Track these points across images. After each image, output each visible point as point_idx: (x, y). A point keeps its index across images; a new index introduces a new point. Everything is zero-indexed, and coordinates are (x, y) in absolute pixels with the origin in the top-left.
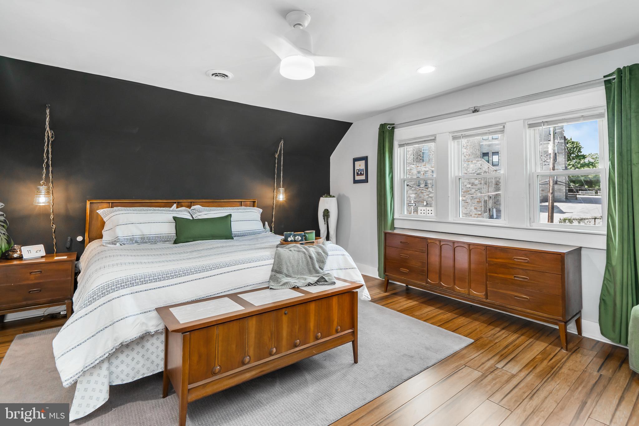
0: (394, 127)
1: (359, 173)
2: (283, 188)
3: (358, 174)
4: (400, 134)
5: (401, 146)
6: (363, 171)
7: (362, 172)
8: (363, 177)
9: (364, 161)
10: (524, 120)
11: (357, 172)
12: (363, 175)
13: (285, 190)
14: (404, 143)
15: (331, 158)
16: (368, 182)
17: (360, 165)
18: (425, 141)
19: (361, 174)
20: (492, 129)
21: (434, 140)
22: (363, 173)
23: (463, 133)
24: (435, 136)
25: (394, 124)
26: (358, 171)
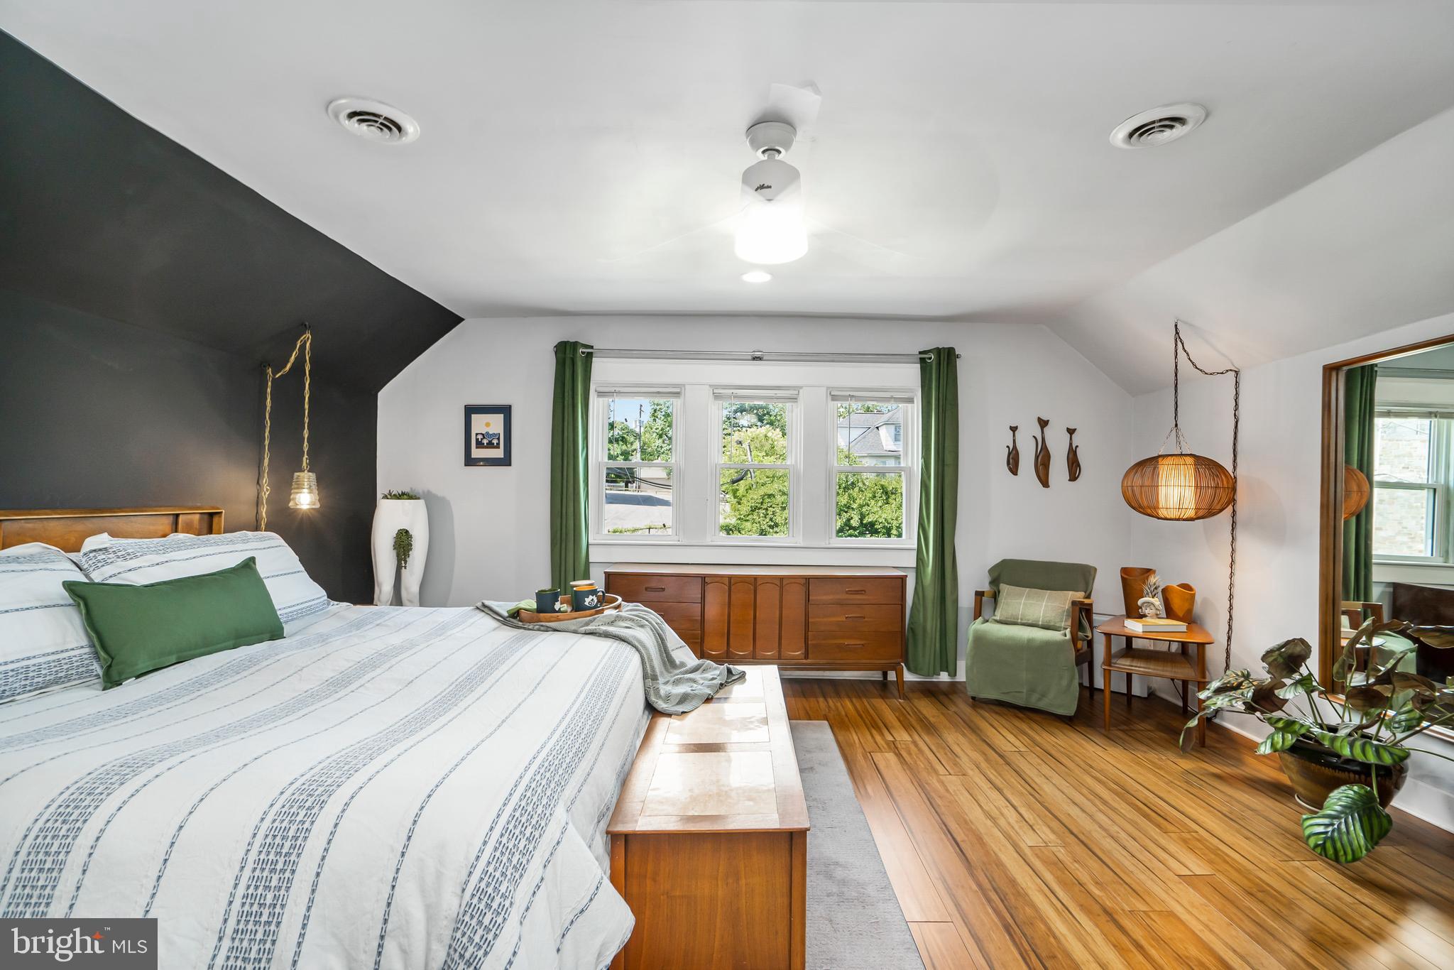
0: (592, 353)
1: (485, 442)
2: (310, 474)
3: (479, 444)
4: (603, 371)
5: (601, 394)
6: (499, 439)
7: (495, 442)
8: (498, 453)
9: (502, 416)
10: (828, 388)
11: (477, 440)
12: (499, 448)
13: (319, 480)
14: (612, 390)
15: (380, 394)
16: (510, 465)
17: (488, 425)
18: (658, 393)
19: (490, 445)
20: (780, 393)
21: (677, 394)
22: (498, 444)
23: (735, 391)
24: (682, 386)
25: (592, 347)
26: (480, 437)
